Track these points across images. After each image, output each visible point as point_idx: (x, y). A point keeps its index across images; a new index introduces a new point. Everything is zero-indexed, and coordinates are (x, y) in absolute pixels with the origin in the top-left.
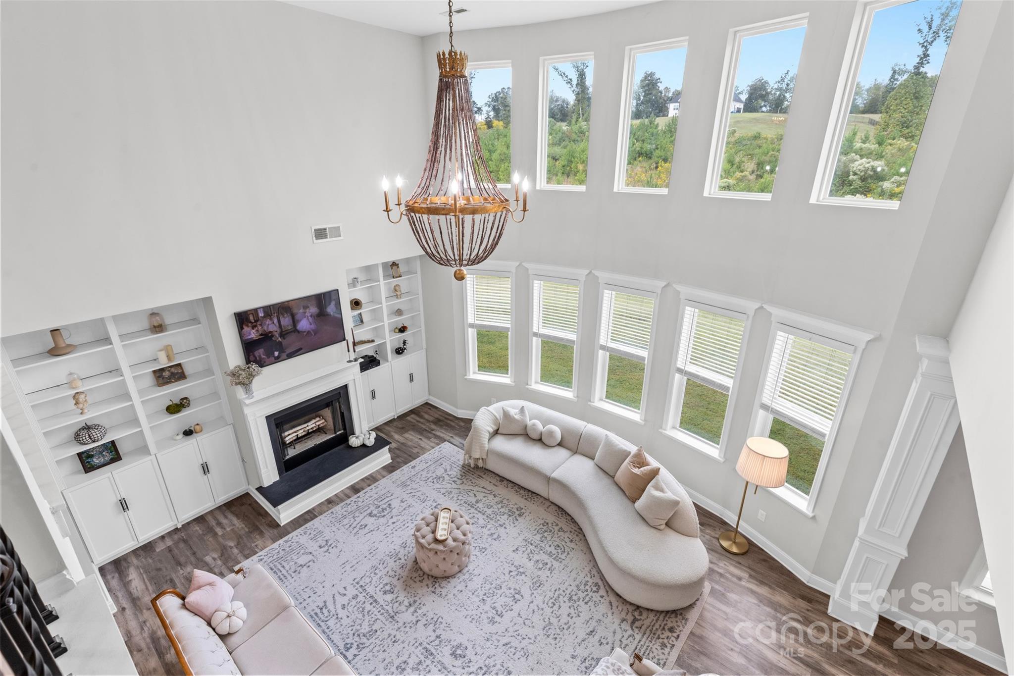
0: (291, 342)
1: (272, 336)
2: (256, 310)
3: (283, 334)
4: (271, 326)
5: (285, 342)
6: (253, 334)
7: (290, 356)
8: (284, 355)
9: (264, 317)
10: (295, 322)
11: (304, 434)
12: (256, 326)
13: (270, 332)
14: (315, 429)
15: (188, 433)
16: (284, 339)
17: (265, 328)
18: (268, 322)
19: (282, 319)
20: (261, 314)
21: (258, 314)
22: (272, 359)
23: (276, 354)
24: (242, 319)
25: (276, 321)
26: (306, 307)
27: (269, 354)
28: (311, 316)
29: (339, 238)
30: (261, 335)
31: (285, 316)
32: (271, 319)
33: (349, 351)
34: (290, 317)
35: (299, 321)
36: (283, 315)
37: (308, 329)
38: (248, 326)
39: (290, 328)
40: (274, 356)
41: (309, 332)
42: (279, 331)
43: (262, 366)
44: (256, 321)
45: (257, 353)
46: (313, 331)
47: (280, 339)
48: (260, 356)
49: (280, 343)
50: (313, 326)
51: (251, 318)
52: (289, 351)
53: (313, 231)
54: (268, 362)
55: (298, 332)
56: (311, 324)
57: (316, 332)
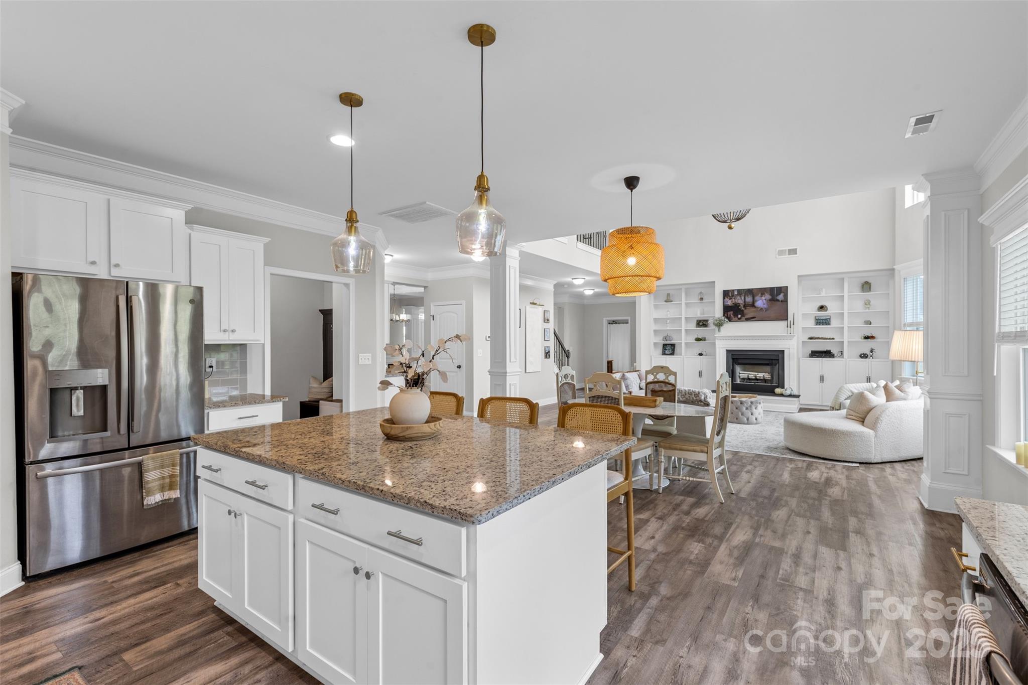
0: (749, 312)
1: (739, 306)
2: (733, 290)
3: (745, 306)
4: (740, 301)
5: (745, 311)
6: (729, 303)
7: (747, 320)
8: (743, 319)
9: (737, 295)
10: (754, 302)
11: (754, 377)
12: (732, 299)
13: (738, 303)
14: (761, 378)
15: (701, 354)
16: (746, 309)
17: (736, 301)
18: (739, 297)
19: (746, 298)
20: (736, 293)
21: (734, 293)
22: (736, 319)
23: (739, 316)
24: (726, 294)
25: (743, 298)
26: (762, 294)
27: (736, 315)
28: (765, 299)
29: (796, 255)
30: (733, 304)
31: (749, 296)
32: (741, 297)
33: (787, 327)
34: (752, 298)
35: (756, 301)
36: (748, 295)
37: (762, 307)
38: (727, 298)
39: (750, 303)
40: (738, 317)
41: (762, 309)
42: (743, 304)
43: (730, 321)
44: (732, 296)
45: (729, 313)
46: (765, 308)
47: (743, 308)
48: (730, 315)
49: (743, 311)
50: (765, 306)
51: (730, 294)
52: (747, 317)
53: (777, 251)
54: (734, 319)
55: (755, 307)
56: (764, 304)
57: (767, 310)
